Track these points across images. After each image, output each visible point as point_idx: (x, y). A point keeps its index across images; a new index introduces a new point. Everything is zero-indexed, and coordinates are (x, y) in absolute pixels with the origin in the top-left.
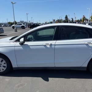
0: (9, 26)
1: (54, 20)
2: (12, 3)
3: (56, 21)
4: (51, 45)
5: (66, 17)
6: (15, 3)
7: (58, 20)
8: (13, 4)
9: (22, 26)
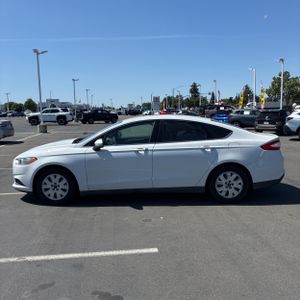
0: (13, 116)
1: (156, 99)
2: (35, 51)
3: (161, 100)
4: (147, 150)
5: (194, 90)
6: (43, 53)
7: (169, 98)
8: (38, 54)
9: (59, 117)
